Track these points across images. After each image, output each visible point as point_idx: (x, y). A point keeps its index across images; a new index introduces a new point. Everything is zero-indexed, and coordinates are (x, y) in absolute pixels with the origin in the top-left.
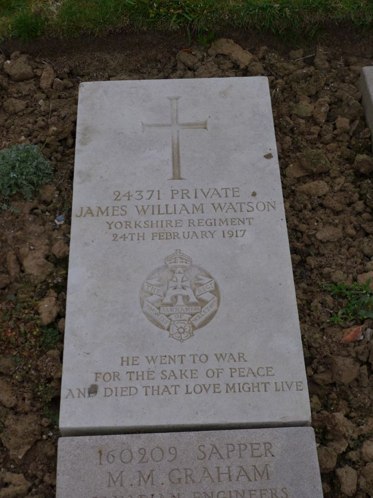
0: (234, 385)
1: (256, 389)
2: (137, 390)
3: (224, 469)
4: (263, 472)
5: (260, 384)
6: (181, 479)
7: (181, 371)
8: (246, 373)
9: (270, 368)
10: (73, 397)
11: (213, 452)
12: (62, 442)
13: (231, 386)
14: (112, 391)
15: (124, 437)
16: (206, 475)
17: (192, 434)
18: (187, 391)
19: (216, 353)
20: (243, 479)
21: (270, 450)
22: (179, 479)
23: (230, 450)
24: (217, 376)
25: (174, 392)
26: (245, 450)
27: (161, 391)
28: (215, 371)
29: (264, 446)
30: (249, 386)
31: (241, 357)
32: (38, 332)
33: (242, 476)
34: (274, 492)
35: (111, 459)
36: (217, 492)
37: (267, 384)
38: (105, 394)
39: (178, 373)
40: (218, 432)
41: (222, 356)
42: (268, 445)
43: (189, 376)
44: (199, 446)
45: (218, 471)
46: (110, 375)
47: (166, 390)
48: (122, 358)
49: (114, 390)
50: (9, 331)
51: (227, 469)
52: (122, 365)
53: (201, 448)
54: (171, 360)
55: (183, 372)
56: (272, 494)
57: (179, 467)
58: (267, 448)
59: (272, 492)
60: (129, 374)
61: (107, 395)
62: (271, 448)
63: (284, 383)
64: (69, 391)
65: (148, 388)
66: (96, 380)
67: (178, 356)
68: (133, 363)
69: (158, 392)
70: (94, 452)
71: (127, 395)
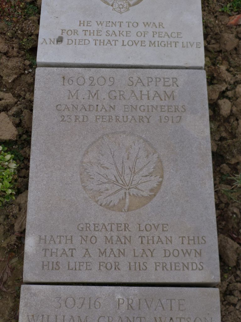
0: (155, 42)
1: (169, 46)
2: (89, 41)
3: (145, 92)
4: (171, 96)
5: (172, 43)
6: (117, 96)
7: (120, 32)
8: (163, 35)
9: (179, 33)
10: (47, 44)
11: (139, 81)
12: (38, 71)
13: (153, 43)
14: (72, 41)
15: (80, 69)
16: (133, 95)
17: (125, 70)
18: (123, 44)
19: (144, 22)
20: (157, 99)
21: (176, 82)
22: (115, 97)
23: (149, 81)
24: (143, 36)
25: (114, 44)
26: (160, 81)
27: (105, 43)
28: (143, 33)
29: (172, 80)
30: (164, 43)
31: (161, 25)
32: (23, 5)
33: (156, 97)
34: (177, 107)
35: (71, 82)
36: (140, 105)
37: (177, 43)
38: (68, 43)
39: (117, 33)
40: (142, 70)
41: (148, 24)
42: (175, 80)
43: (125, 35)
44: (129, 78)
45: (141, 93)
46: (72, 31)
47: (109, 42)
48: (80, 21)
49: (74, 41)
50: (4, 4)
51: (147, 92)
52: (80, 25)
53: (131, 79)
54: (113, 24)
55: (121, 32)
56: (175, 109)
57: (115, 89)
58: (174, 81)
59: (175, 107)
60: (84, 31)
61: (69, 43)
62: (176, 81)
63: (188, 43)
64: (43, 40)
65: (97, 41)
66: (62, 34)
67: (118, 22)
68: (87, 24)
69: (104, 43)
70: (60, 77)
71: (82, 44)
